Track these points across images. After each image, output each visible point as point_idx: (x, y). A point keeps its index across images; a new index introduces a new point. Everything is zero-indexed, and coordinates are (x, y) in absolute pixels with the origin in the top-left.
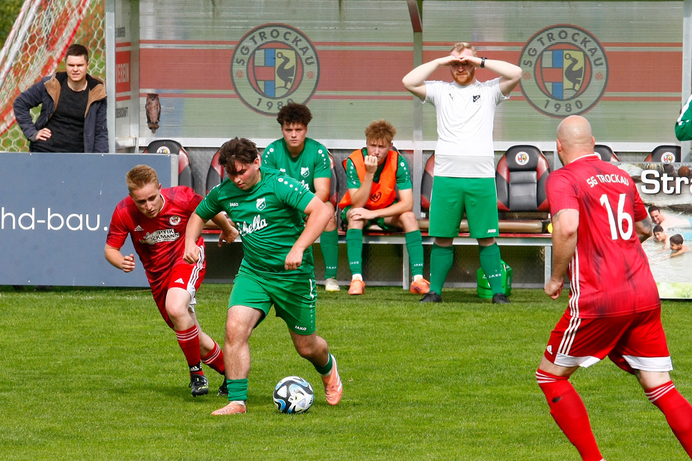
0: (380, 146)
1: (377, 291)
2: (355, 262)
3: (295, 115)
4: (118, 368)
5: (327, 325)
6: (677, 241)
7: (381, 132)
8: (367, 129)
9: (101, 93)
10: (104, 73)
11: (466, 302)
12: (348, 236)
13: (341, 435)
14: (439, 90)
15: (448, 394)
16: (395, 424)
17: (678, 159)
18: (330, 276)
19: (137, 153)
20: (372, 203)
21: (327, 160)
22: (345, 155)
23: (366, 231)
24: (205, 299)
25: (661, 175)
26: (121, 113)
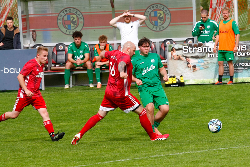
0: (104, 43)
1: (105, 86)
2: (98, 78)
3: (77, 35)
4: (28, 114)
5: (91, 98)
6: (194, 67)
7: (103, 39)
8: (99, 38)
9: (18, 31)
10: (19, 25)
11: (132, 88)
12: (96, 71)
13: (97, 131)
14: (120, 25)
15: (129, 116)
16: (113, 126)
17: (193, 42)
18: (91, 83)
19: (30, 48)
20: (102, 60)
21: (88, 48)
22: (93, 46)
23: (101, 69)
24: (53, 92)
25: (189, 47)
26: (24, 37)
